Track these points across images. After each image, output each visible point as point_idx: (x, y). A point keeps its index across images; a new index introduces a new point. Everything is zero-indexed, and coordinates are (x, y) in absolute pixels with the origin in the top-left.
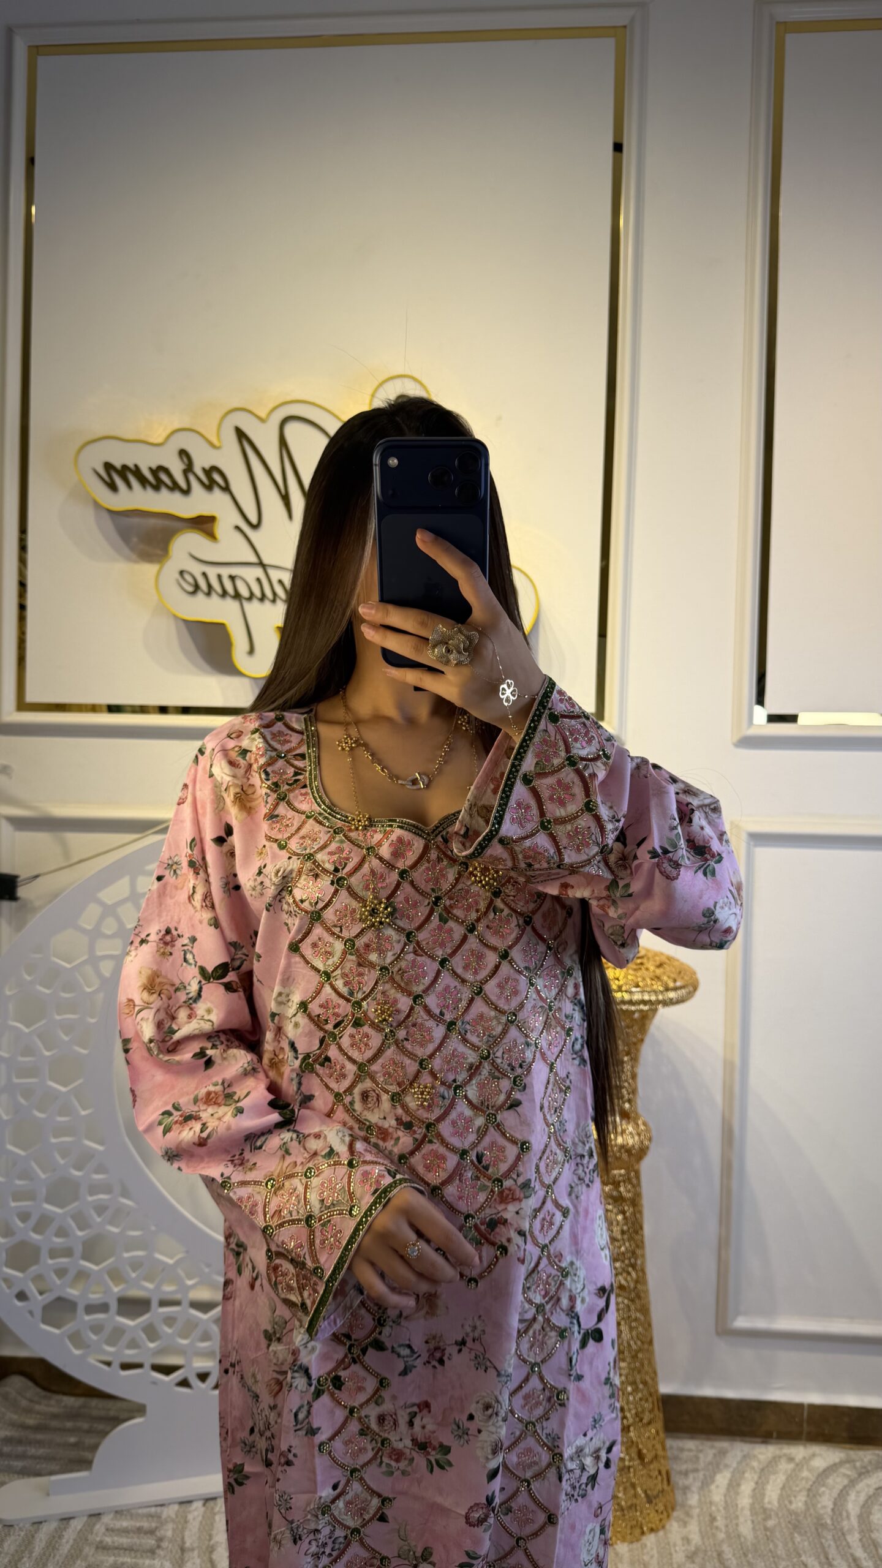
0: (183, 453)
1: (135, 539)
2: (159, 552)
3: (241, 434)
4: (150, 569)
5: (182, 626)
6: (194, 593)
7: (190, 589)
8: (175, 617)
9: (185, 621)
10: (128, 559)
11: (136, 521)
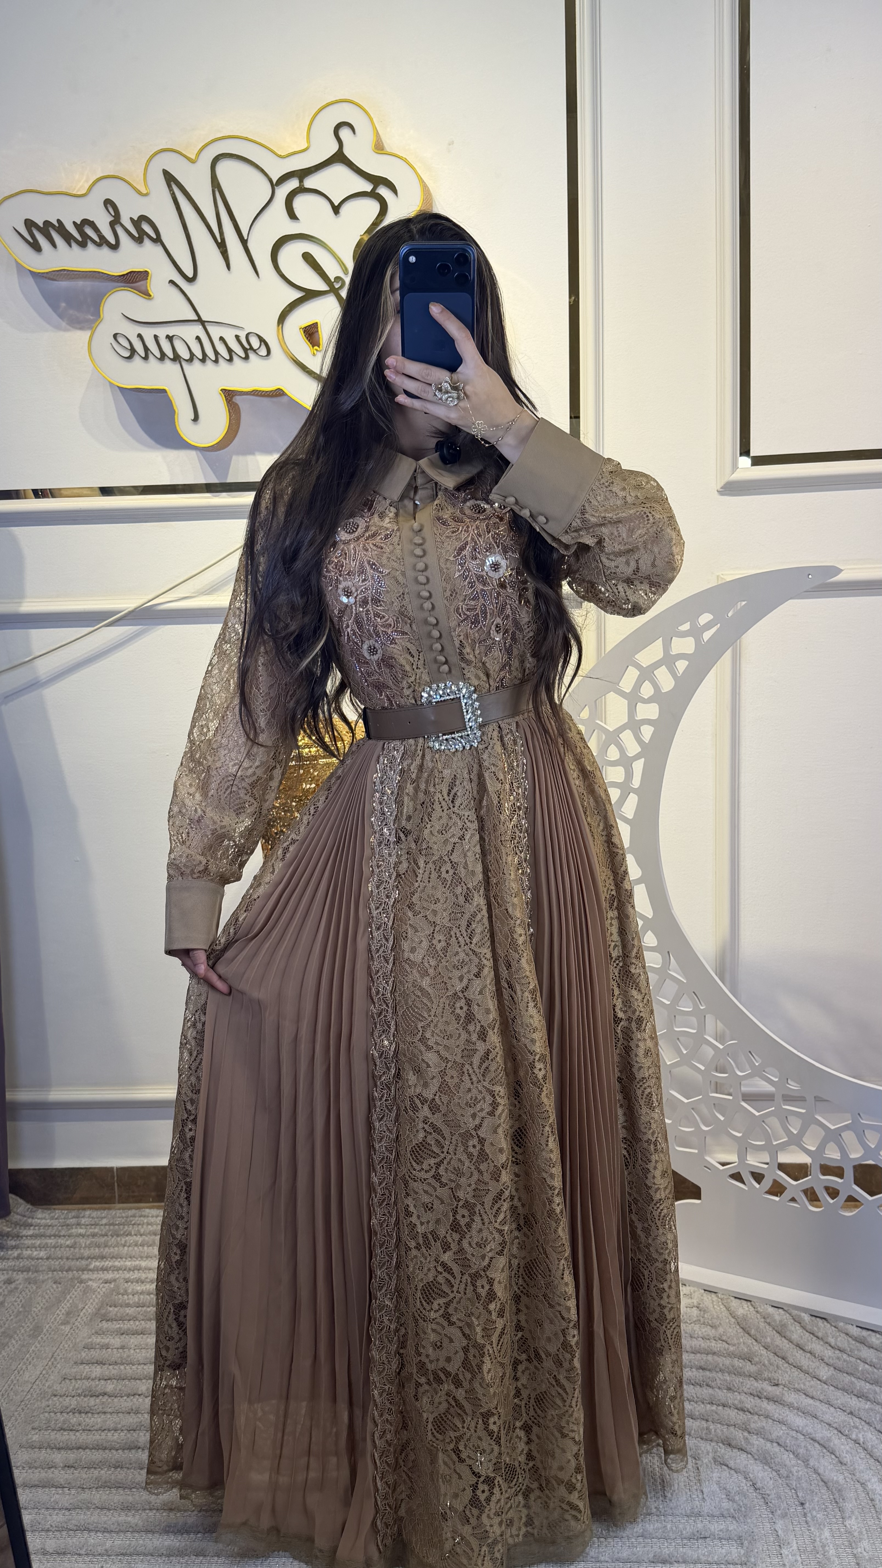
0: (108, 203)
1: (63, 305)
2: (90, 317)
3: (169, 178)
4: (83, 335)
5: (119, 394)
6: (129, 358)
7: (127, 354)
8: (113, 386)
9: (122, 390)
10: (58, 328)
11: (64, 284)
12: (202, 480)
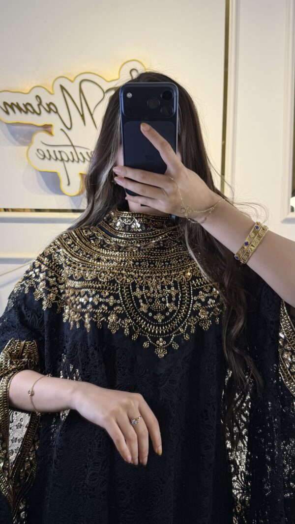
1: (17, 136)
2: (28, 141)
4: (25, 148)
5: (39, 173)
8: (36, 170)
9: (40, 172)
10: (15, 144)
11: (18, 127)
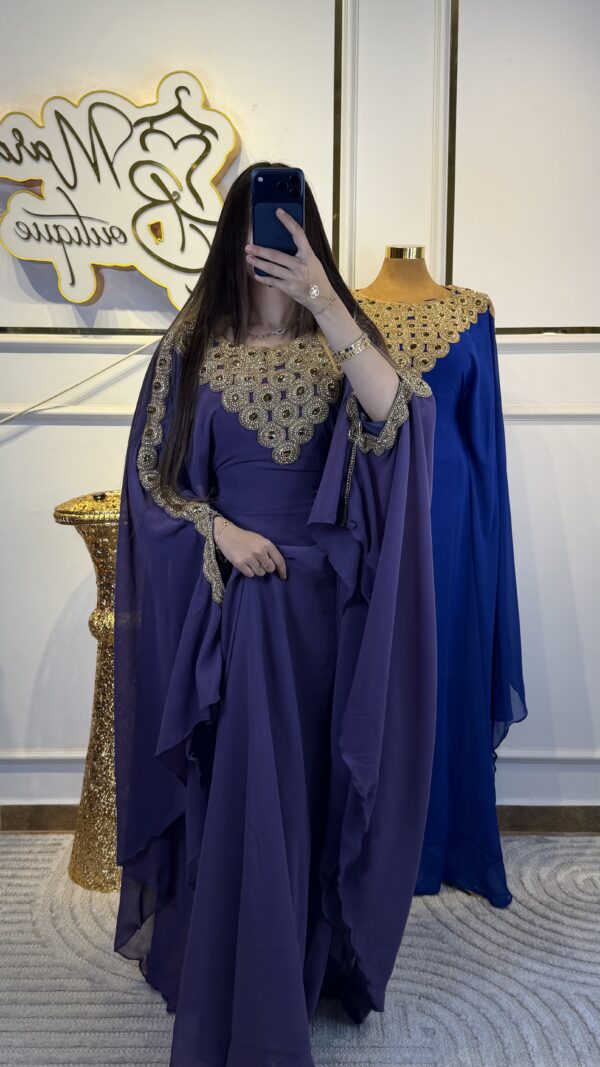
5: (19, 263)
8: (13, 257)
9: (21, 261)
12: (75, 326)
